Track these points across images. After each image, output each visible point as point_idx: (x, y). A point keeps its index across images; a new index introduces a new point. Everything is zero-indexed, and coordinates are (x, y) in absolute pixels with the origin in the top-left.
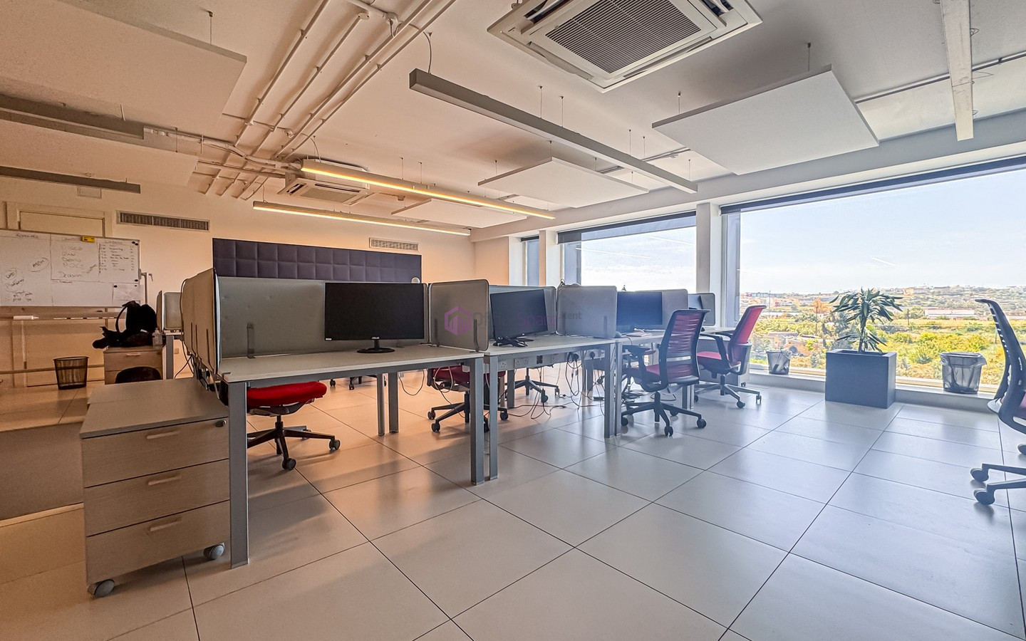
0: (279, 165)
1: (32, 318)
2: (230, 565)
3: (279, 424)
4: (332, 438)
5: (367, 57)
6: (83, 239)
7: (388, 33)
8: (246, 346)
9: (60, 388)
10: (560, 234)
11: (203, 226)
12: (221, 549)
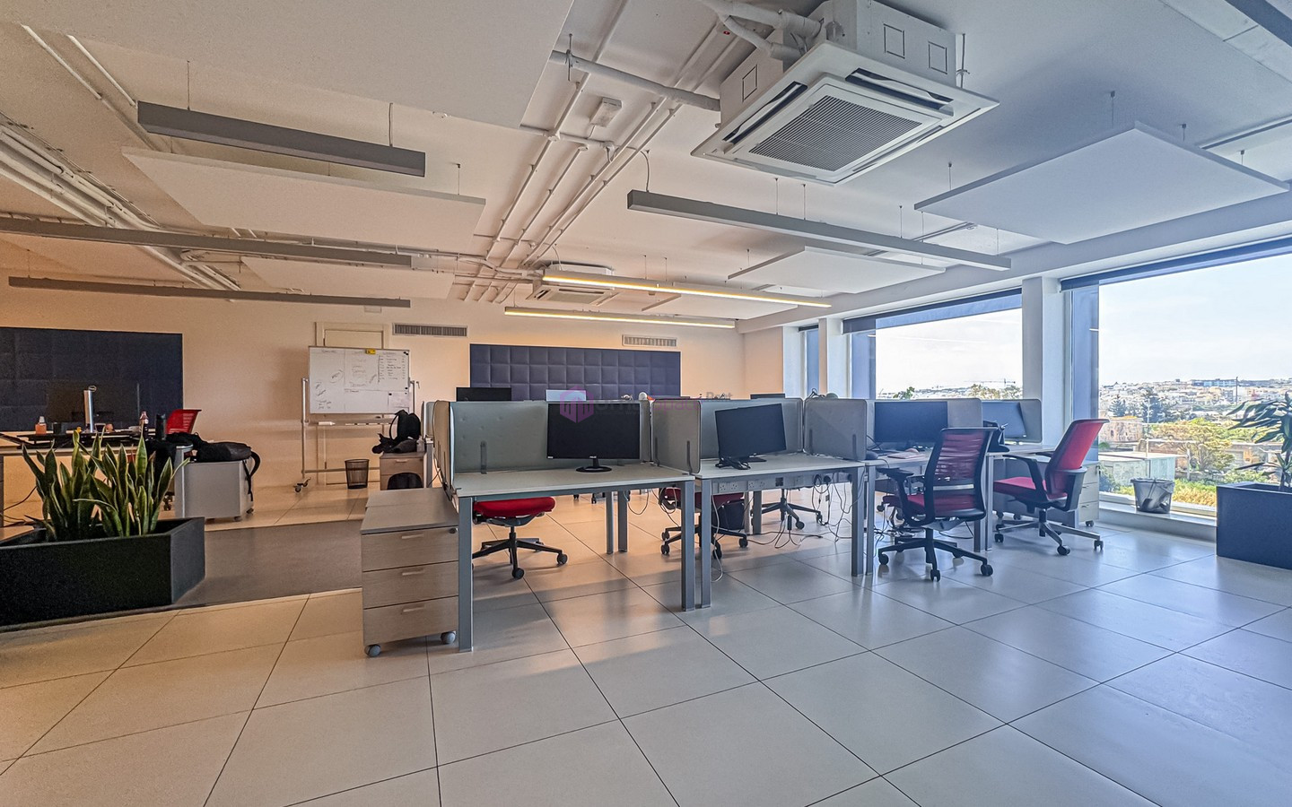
0: (525, 273)
1: (331, 423)
2: (458, 650)
3: (512, 534)
4: (559, 552)
5: (592, 176)
6: (367, 351)
7: (605, 159)
8: (479, 460)
9: (350, 487)
10: (845, 321)
11: (461, 332)
12: (453, 636)
